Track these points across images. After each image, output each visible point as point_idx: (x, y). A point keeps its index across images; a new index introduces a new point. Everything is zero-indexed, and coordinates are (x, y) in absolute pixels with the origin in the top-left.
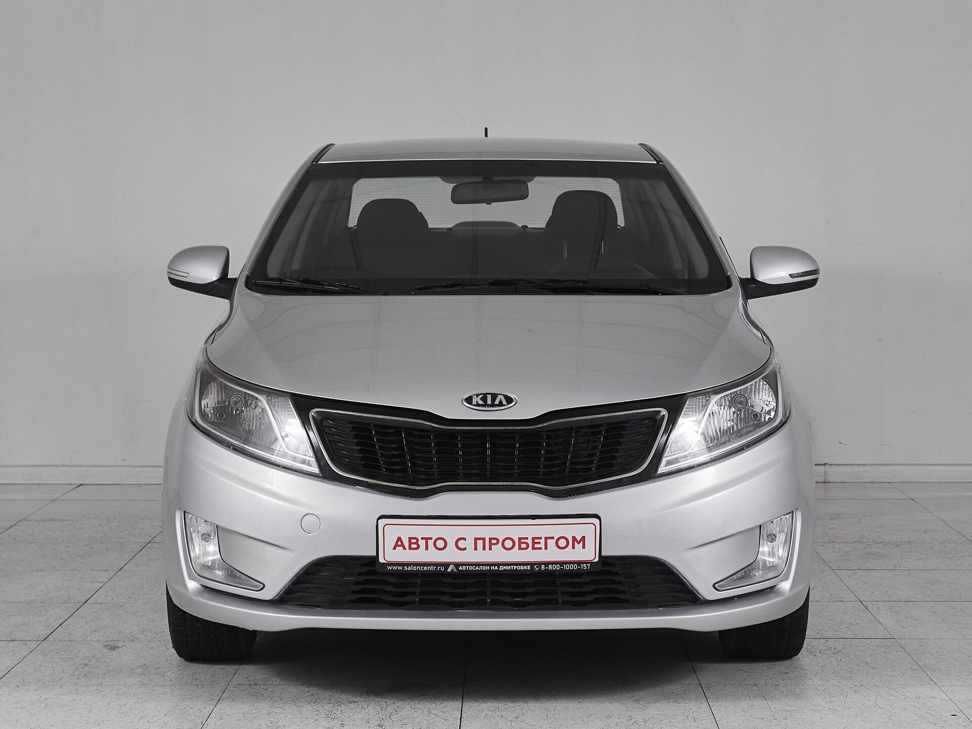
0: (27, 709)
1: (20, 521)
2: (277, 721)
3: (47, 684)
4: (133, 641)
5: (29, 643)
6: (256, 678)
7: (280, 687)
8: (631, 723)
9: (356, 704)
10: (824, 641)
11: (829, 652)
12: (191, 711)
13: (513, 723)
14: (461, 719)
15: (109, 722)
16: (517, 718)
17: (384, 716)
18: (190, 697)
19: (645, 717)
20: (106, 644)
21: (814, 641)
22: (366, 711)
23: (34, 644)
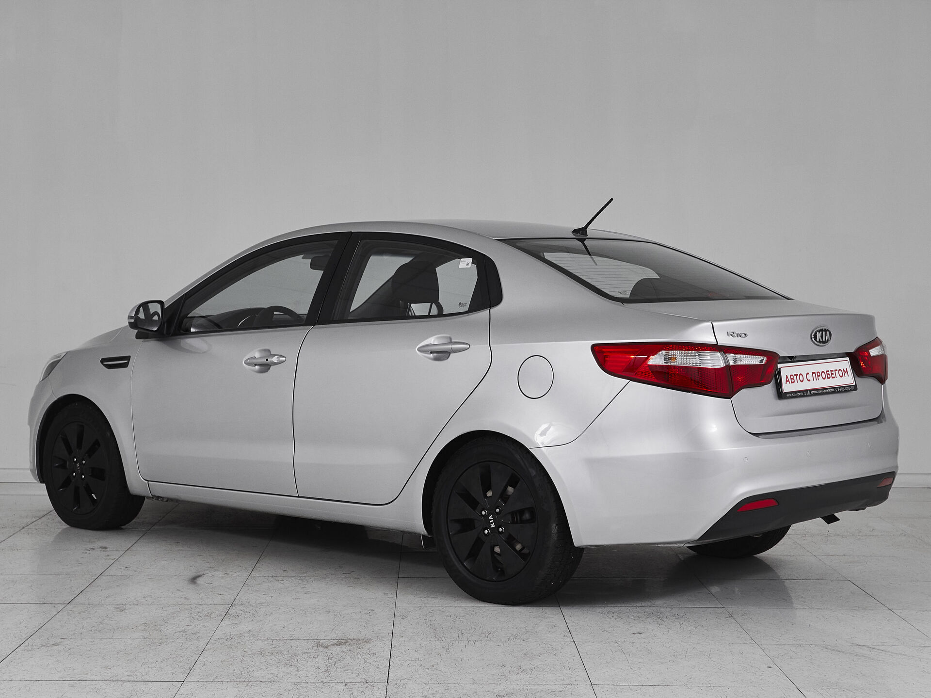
0: (55, 656)
1: (51, 512)
2: (247, 667)
3: (71, 637)
4: (137, 605)
5: (56, 606)
6: (232, 634)
7: (250, 641)
8: (520, 671)
9: (309, 655)
10: (670, 609)
11: (674, 617)
12: (181, 659)
13: (430, 670)
14: (389, 667)
15: (118, 667)
16: (433, 666)
17: (330, 664)
18: (181, 648)
19: (531, 666)
20: (116, 607)
21: (662, 609)
22: (317, 660)
23: (61, 607)
